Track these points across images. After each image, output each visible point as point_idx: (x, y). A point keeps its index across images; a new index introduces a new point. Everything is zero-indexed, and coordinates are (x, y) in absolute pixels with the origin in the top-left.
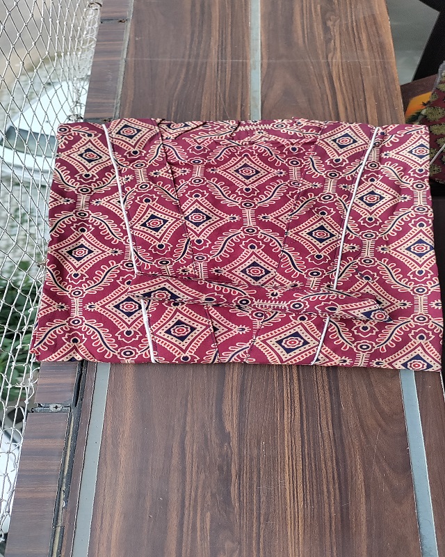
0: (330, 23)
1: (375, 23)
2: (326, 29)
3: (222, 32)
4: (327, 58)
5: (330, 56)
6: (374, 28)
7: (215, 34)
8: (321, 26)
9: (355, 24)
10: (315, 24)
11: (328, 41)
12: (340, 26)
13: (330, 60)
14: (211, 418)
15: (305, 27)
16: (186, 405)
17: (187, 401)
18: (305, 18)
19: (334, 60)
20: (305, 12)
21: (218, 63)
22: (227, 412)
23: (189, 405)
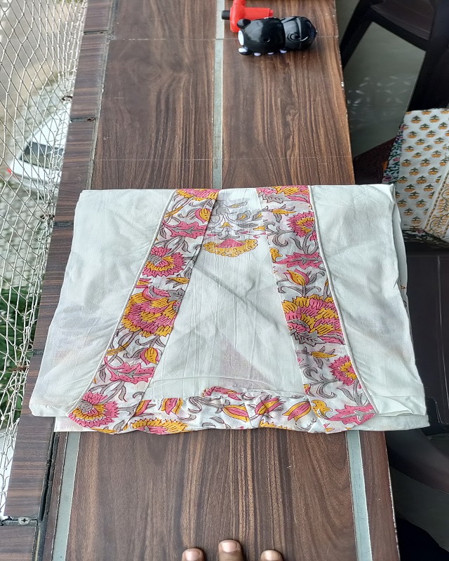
0: (289, 118)
1: (333, 117)
2: (286, 124)
3: (186, 129)
4: (286, 156)
5: (288, 153)
6: (332, 123)
7: (179, 132)
8: (280, 121)
9: (313, 118)
10: (275, 119)
11: (287, 137)
12: (299, 120)
13: (288, 157)
14: (170, 532)
15: (266, 122)
16: (146, 519)
17: (147, 514)
18: (265, 112)
19: (292, 158)
20: (265, 106)
21: (182, 163)
22: (185, 525)
23: (149, 519)
